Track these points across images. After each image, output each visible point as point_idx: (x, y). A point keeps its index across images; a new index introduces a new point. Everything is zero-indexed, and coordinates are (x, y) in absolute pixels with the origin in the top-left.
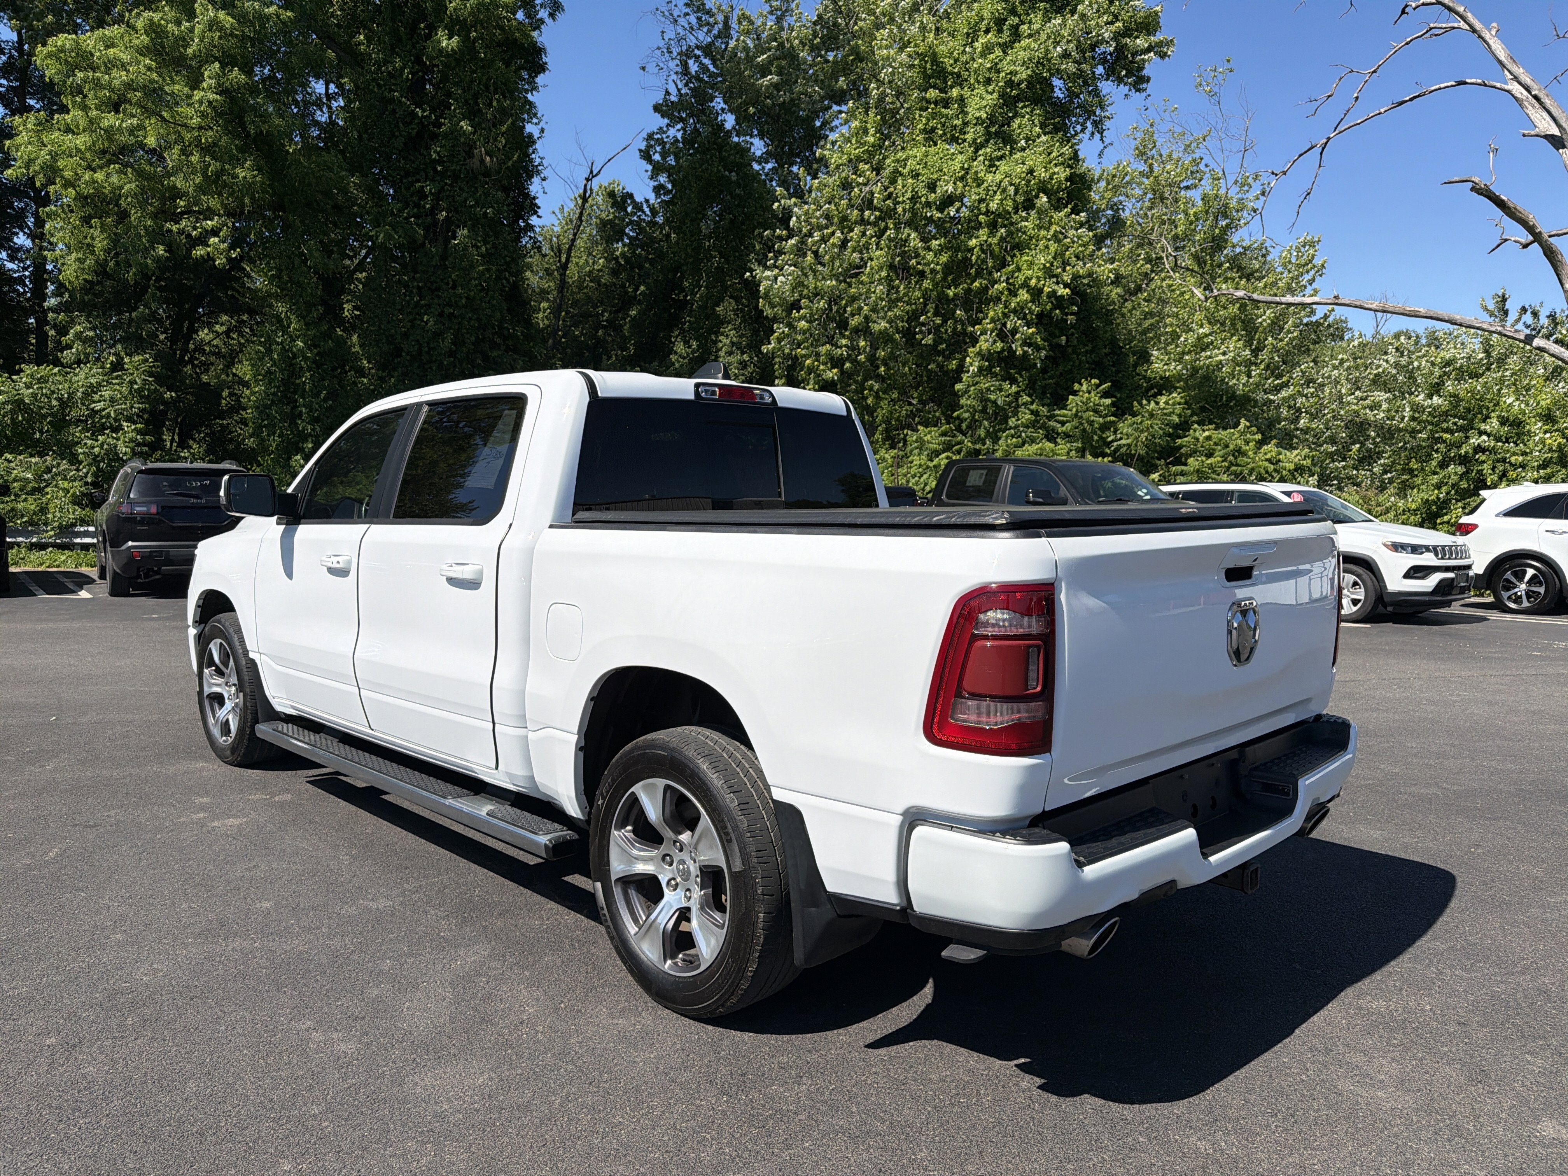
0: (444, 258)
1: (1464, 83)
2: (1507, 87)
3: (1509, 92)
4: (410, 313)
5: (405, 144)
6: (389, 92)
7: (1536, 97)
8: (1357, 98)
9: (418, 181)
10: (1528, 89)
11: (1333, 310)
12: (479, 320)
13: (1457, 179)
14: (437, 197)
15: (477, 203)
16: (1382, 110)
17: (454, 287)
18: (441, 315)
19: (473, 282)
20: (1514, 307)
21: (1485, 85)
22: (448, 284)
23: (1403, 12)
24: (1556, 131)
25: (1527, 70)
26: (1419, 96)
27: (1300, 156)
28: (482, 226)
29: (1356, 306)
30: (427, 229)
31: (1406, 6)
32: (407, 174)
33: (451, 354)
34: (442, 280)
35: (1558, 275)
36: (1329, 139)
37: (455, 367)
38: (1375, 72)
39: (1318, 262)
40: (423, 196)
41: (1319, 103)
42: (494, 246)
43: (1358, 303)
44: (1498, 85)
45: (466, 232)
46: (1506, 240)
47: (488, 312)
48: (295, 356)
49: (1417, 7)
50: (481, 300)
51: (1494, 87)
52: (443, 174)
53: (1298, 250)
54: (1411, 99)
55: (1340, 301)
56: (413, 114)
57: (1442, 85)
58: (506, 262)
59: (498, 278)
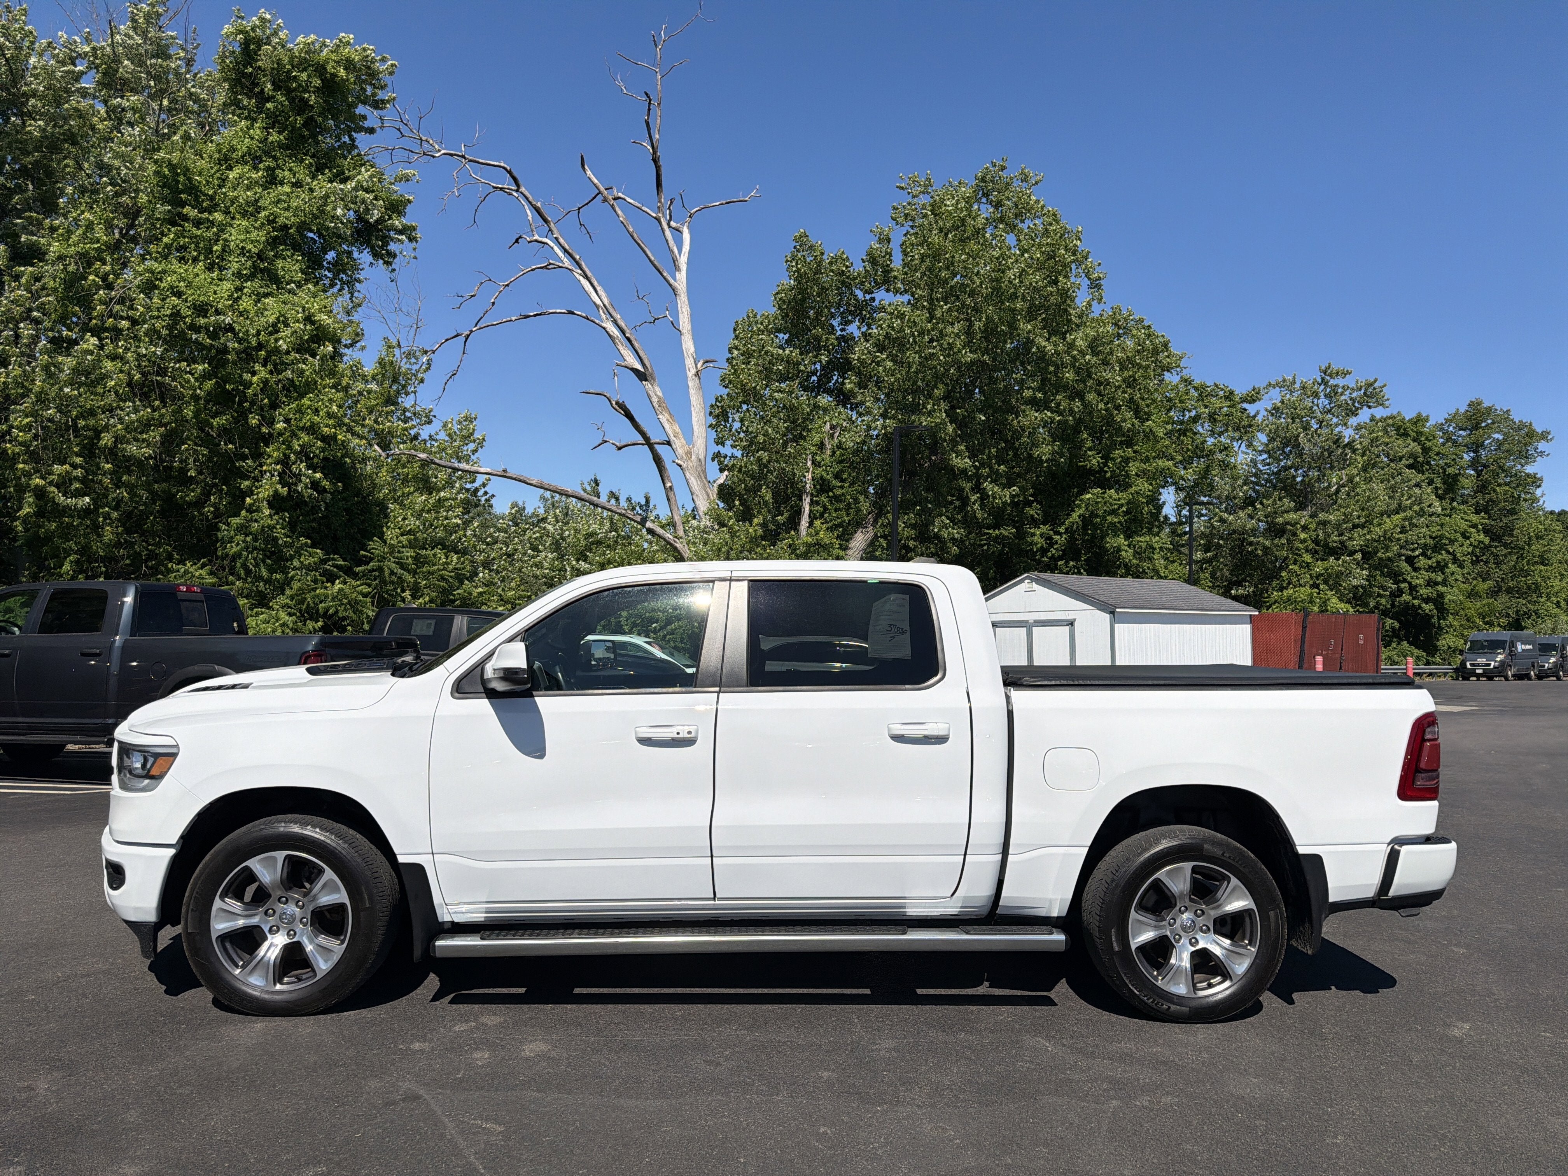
1: (573, 313)
2: (604, 325)
3: (604, 328)
7: (628, 339)
8: (493, 303)
10: (623, 332)
11: (490, 480)
13: (593, 391)
16: (513, 318)
20: (604, 491)
21: (588, 319)
23: (517, 241)
24: (639, 367)
25: (622, 318)
26: (540, 314)
27: (447, 340)
29: (520, 481)
31: (520, 237)
35: (662, 477)
36: (471, 331)
38: (507, 285)
39: (477, 435)
41: (464, 299)
43: (522, 478)
44: (597, 321)
46: (606, 442)
49: (531, 241)
51: (594, 322)
53: (459, 422)
54: (535, 315)
55: (508, 475)
57: (558, 311)
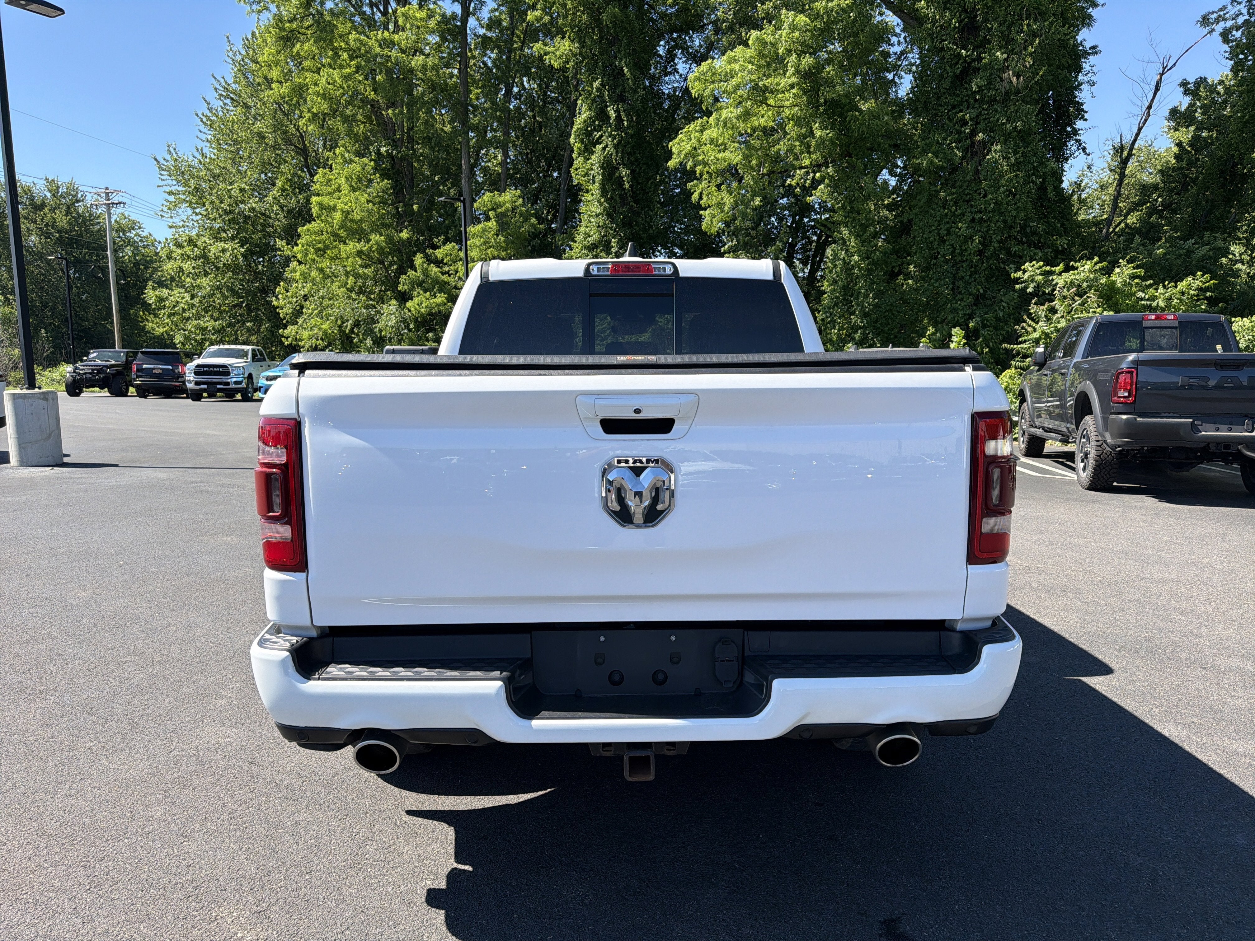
0: (977, 172)
4: (948, 223)
5: (952, 82)
6: (941, 42)
9: (961, 111)
12: (1005, 221)
14: (976, 121)
15: (1008, 121)
17: (985, 196)
18: (973, 220)
19: (1002, 189)
22: (980, 194)
28: (1014, 138)
30: (965, 151)
32: (954, 107)
33: (980, 253)
34: (976, 191)
37: (983, 263)
40: (964, 123)
42: (1024, 155)
45: (999, 147)
47: (1014, 213)
48: (853, 267)
50: (1007, 204)
52: (982, 101)
56: (959, 55)
58: (1034, 168)
59: (1026, 183)
